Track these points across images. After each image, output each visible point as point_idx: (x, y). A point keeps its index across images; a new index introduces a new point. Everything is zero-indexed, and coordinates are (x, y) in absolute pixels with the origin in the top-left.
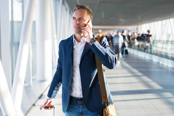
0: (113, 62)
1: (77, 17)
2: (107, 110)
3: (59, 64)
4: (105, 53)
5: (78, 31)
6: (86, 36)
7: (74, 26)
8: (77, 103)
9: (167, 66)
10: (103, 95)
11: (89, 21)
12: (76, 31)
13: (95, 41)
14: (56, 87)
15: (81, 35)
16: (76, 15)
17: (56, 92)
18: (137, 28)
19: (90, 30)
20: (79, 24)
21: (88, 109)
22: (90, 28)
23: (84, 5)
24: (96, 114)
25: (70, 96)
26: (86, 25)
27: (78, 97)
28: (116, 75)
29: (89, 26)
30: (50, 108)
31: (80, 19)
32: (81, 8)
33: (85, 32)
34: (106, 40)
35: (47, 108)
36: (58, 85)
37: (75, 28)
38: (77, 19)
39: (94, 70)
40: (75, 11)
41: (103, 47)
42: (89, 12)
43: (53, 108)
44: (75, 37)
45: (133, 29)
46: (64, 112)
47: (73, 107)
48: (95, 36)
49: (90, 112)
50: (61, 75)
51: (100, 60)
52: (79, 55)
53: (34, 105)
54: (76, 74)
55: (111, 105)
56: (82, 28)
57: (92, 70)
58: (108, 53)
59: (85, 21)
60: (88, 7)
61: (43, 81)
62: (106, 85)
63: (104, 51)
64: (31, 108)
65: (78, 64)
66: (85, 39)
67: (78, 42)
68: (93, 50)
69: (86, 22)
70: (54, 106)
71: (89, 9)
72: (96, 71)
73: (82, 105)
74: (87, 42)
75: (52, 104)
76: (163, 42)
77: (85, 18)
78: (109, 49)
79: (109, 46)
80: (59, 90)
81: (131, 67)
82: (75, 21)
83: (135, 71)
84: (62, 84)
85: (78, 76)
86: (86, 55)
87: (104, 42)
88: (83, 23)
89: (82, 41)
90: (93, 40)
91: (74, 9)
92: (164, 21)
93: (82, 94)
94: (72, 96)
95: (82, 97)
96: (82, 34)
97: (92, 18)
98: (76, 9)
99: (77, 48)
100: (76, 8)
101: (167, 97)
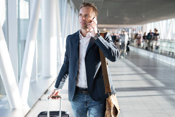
0: (116, 55)
1: (83, 14)
2: (109, 99)
3: (66, 57)
4: (109, 47)
5: (84, 26)
6: (91, 31)
7: (81, 22)
8: (82, 93)
9: (171, 65)
10: (106, 86)
11: (94, 18)
12: (82, 27)
13: (99, 36)
14: (63, 78)
15: (86, 30)
16: (83, 12)
17: (63, 84)
18: (142, 27)
19: (95, 26)
20: (85, 20)
21: (92, 98)
22: (95, 24)
23: (90, 3)
24: (100, 103)
25: (76, 86)
26: (91, 21)
27: (83, 87)
28: (120, 73)
29: (94, 22)
30: (57, 98)
31: (86, 16)
32: (87, 5)
33: (91, 27)
34: (109, 36)
35: (54, 98)
36: (65, 76)
37: (81, 24)
38: (83, 15)
39: (98, 62)
40: (81, 8)
41: (107, 42)
42: (94, 9)
43: (60, 98)
44: (81, 33)
45: (138, 28)
46: (70, 101)
47: (78, 97)
48: (100, 32)
49: (94, 101)
50: (68, 67)
51: (104, 53)
52: (85, 49)
53: (40, 99)
54: (82, 66)
55: (113, 95)
56: (88, 24)
57: (96, 63)
58: (111, 47)
59: (90, 17)
60: (93, 5)
61: (48, 77)
62: (109, 77)
63: (107, 45)
64: (37, 102)
65: (84, 58)
66: (91, 34)
67: (84, 37)
68: (98, 44)
69: (91, 19)
70: (61, 97)
71: (94, 6)
72: (100, 64)
73: (87, 94)
74: (92, 37)
75: (59, 94)
76: (167, 41)
77: (90, 15)
78: (112, 44)
79: (112, 40)
80: (65, 81)
81: (135, 66)
82: (82, 17)
83: (139, 69)
84: (68, 76)
85: (84, 68)
86: (91, 48)
87: (107, 37)
88: (89, 19)
89: (87, 35)
90: (98, 35)
91: (81, 6)
92: (169, 21)
93: (87, 85)
94: (78, 86)
95: (87, 87)
96: (88, 30)
97: (97, 15)
98: (82, 7)
99: (83, 42)
100: (83, 5)
101: (169, 94)
